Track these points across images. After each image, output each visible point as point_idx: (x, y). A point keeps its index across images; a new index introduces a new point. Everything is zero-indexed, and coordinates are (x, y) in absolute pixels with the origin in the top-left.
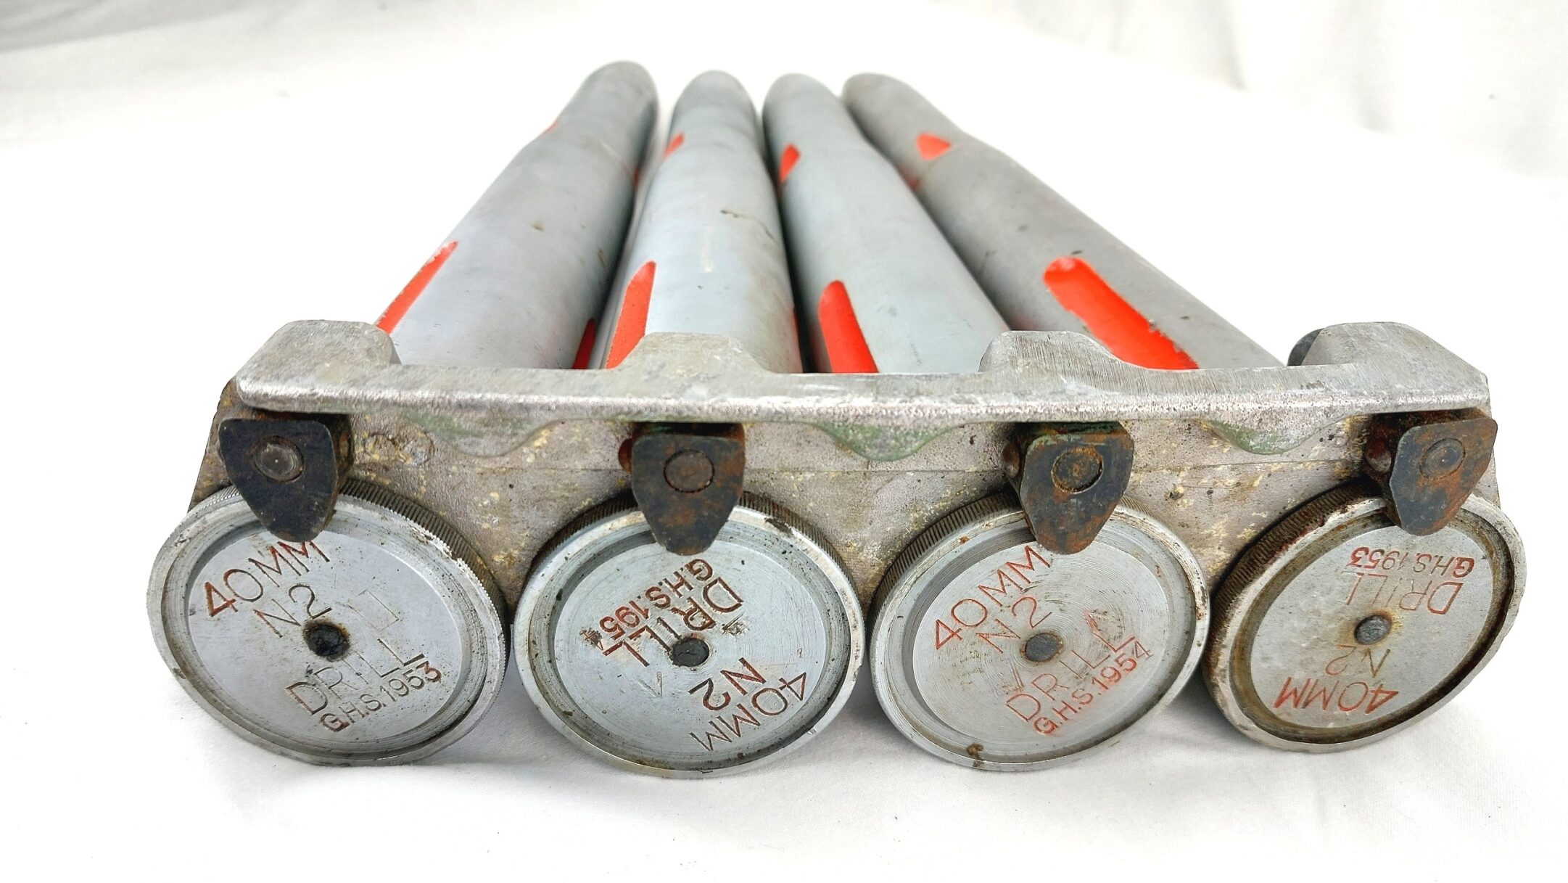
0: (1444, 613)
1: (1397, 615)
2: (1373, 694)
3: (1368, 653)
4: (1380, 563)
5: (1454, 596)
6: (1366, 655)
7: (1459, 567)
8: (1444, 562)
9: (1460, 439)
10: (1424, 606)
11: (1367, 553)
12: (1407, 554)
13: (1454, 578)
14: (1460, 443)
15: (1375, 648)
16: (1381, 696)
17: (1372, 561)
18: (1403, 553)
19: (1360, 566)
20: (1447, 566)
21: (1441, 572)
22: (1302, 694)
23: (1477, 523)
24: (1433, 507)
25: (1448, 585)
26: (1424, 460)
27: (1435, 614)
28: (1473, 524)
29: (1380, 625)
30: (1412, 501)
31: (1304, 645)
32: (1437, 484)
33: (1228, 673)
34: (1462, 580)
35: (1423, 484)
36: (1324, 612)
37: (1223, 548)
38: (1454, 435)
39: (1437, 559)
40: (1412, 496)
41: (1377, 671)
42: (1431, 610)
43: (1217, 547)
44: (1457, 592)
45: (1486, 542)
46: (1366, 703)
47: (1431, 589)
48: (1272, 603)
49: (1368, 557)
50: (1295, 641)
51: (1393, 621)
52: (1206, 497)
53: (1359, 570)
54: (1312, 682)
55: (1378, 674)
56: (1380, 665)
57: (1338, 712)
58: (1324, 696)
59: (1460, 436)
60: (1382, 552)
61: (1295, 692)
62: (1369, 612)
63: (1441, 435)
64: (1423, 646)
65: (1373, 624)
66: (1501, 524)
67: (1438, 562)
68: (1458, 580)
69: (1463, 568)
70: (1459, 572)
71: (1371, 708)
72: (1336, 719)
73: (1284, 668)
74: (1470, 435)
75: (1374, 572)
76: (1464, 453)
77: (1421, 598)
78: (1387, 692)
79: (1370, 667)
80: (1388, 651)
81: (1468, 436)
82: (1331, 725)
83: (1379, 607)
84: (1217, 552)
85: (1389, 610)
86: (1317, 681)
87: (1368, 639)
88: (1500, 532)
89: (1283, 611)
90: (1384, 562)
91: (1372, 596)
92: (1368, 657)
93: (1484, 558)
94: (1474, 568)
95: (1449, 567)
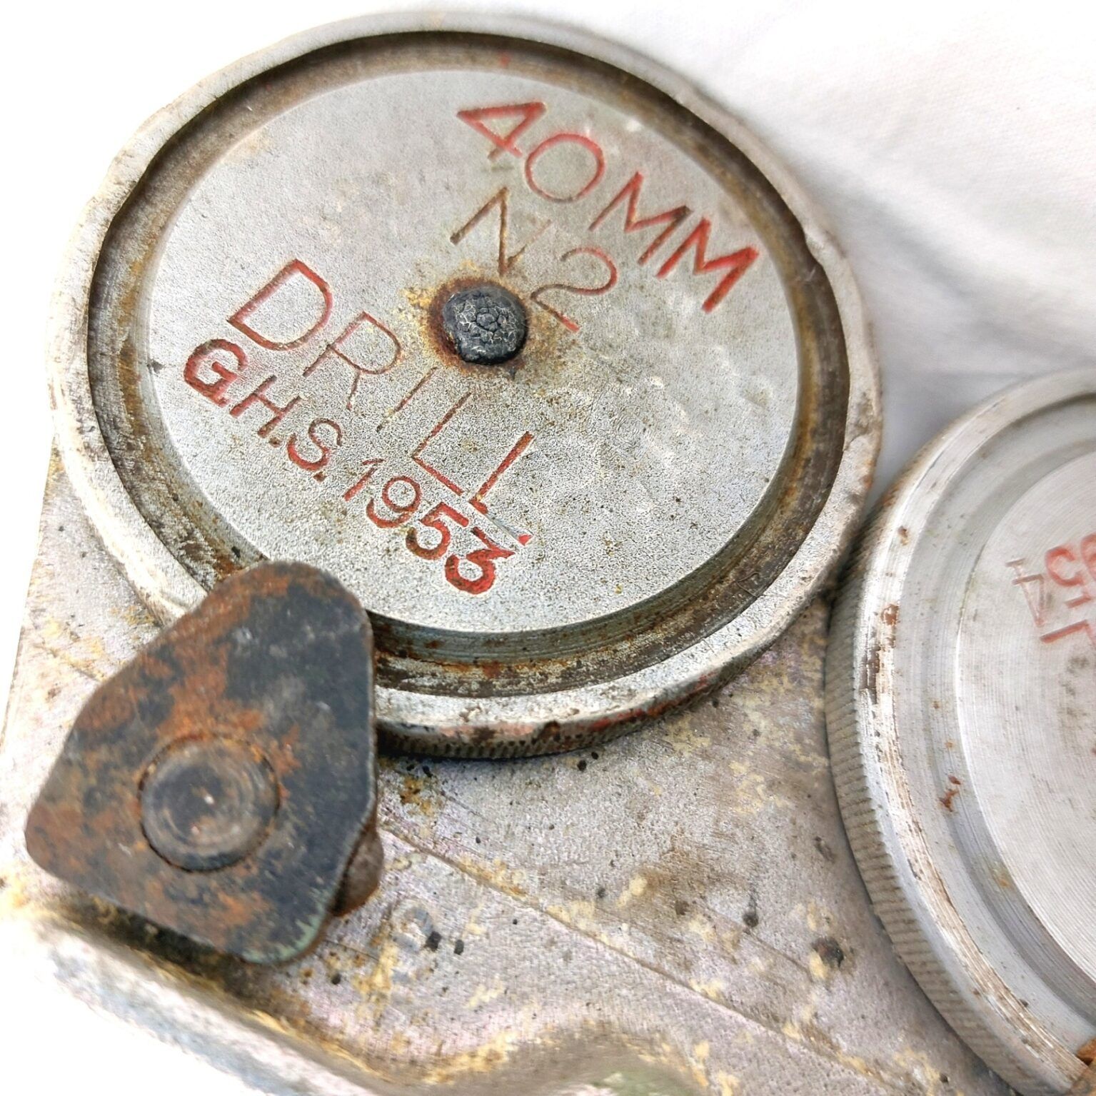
0: (296, 265)
1: (413, 327)
2: (517, 143)
3: (506, 265)
4: (424, 509)
5: (262, 294)
6: (511, 259)
7: (226, 376)
8: (258, 415)
9: (141, 845)
10: (341, 316)
11: (452, 561)
12: (348, 495)
13: (246, 351)
14: (145, 835)
15: (487, 266)
16: (502, 125)
17: (440, 526)
18: (357, 506)
19: (476, 532)
20: (254, 396)
21: (273, 386)
22: (682, 248)
23: (137, 469)
24: (274, 650)
25: (267, 337)
26: (261, 835)
27: (319, 273)
28: (147, 468)
29: (467, 330)
30: (325, 706)
31: (658, 382)
32: (243, 724)
33: (852, 415)
34: (227, 333)
35: (281, 747)
36: (594, 449)
37: (748, 729)
38: (153, 871)
39: (275, 432)
40: (321, 723)
41: (494, 201)
42: (324, 290)
43: (761, 740)
44: (249, 306)
45: (132, 400)
46: (538, 130)
47: (312, 351)
48: (716, 556)
49: (451, 550)
50: (678, 407)
51: (425, 314)
52: (765, 909)
53: (483, 522)
54: (655, 263)
55: (494, 192)
56: (483, 211)
57: (612, 151)
58: (631, 210)
59: (137, 854)
60: (411, 539)
61: (700, 265)
62: (480, 381)
63: (193, 893)
64: (370, 204)
65: (483, 343)
66: (88, 447)
67: (274, 420)
68: (235, 336)
69: (216, 367)
70: (228, 360)
71: (531, 110)
72: (619, 133)
73: (720, 349)
74: (109, 844)
75: (445, 494)
76: (141, 785)
77: (340, 340)
78: (481, 128)
79: (508, 219)
80: (455, 238)
81: (116, 845)
82: (633, 125)
83: (453, 377)
84: (763, 725)
85: (429, 357)
86: (642, 260)
87: (503, 309)
88: (95, 424)
89: (694, 515)
90: (413, 507)
91: (462, 421)
92: (508, 253)
93: (156, 366)
94: (190, 353)
95: (250, 390)
